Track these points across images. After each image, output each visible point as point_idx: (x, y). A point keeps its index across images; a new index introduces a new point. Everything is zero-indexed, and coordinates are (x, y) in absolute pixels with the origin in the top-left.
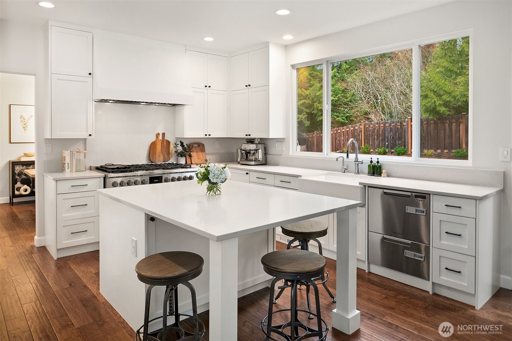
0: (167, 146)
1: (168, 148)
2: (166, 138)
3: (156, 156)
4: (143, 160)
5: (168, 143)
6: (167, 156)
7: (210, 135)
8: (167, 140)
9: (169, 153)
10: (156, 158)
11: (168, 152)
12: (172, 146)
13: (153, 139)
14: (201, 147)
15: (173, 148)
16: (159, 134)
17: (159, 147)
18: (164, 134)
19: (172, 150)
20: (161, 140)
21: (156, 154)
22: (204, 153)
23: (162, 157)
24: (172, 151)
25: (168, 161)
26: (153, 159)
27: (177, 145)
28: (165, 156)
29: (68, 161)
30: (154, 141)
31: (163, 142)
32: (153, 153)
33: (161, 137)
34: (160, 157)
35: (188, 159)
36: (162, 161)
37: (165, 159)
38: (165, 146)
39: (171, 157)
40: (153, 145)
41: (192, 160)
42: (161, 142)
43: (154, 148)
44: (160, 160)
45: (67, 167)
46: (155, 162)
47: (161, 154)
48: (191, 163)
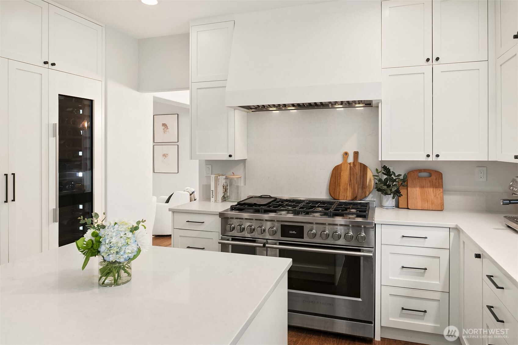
0: (362, 173)
1: (363, 176)
2: (361, 160)
3: (340, 189)
4: (322, 194)
5: (364, 168)
6: (360, 191)
7: (438, 156)
8: (361, 164)
9: (364, 186)
10: (339, 192)
11: (363, 184)
12: (370, 175)
13: (338, 161)
14: (433, 177)
15: (372, 178)
16: (346, 154)
17: (345, 176)
18: (356, 154)
19: (370, 180)
20: (350, 164)
21: (340, 186)
22: (439, 191)
23: (349, 192)
24: (369, 182)
25: (363, 200)
26: (334, 193)
27: (380, 172)
28: (356, 191)
29: (213, 188)
30: (338, 165)
31: (353, 166)
32: (335, 184)
33: (351, 159)
34: (347, 192)
35: (402, 200)
36: (350, 198)
37: (355, 196)
38: (357, 174)
39: (368, 193)
40: (336, 172)
41: (409, 203)
42: (350, 167)
43: (337, 176)
44: (347, 197)
45: (211, 195)
46: (337, 198)
47: (348, 186)
48: (407, 207)
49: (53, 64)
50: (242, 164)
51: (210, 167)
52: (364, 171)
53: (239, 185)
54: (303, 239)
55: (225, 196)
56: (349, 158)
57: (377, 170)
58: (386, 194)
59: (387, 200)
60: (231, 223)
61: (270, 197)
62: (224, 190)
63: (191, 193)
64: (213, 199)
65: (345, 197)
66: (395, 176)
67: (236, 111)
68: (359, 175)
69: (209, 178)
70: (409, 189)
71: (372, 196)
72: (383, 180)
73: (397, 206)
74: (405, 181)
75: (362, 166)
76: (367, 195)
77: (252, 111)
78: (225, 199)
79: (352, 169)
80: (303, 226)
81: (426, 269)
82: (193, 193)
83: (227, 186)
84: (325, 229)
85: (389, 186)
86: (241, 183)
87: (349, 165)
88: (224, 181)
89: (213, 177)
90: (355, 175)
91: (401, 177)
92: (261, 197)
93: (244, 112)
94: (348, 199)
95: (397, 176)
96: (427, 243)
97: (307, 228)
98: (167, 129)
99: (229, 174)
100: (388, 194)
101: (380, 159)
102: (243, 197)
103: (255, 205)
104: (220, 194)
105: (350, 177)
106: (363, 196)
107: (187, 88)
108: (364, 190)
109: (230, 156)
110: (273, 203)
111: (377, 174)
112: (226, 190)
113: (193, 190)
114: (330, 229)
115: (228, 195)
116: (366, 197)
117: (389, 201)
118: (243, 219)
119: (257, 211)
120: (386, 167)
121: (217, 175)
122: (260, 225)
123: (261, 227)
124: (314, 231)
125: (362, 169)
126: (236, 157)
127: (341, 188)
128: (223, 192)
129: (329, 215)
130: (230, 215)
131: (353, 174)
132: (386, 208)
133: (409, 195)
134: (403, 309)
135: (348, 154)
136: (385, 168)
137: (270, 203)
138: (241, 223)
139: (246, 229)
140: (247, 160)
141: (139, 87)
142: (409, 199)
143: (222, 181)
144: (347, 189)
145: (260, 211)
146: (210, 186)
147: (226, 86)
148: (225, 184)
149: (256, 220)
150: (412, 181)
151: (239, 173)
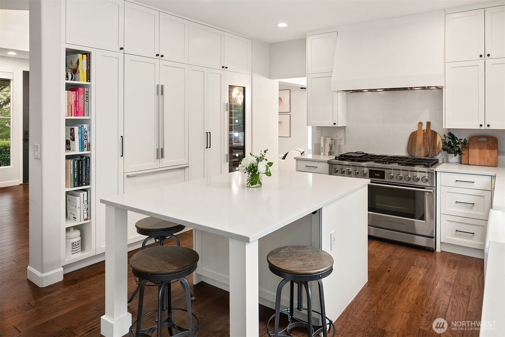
0: (433, 137)
1: (434, 140)
2: (432, 128)
3: (415, 149)
4: (402, 152)
5: (435, 134)
6: (431, 150)
7: (489, 126)
8: (432, 130)
9: (434, 147)
10: (415, 151)
11: (434, 146)
12: (439, 139)
13: (415, 128)
14: (491, 141)
15: (441, 141)
16: (421, 123)
17: (420, 139)
18: (429, 124)
19: (439, 143)
20: (424, 130)
21: (415, 146)
22: (494, 152)
23: (423, 151)
25: (434, 157)
26: (411, 151)
27: (446, 137)
28: (428, 151)
29: (322, 146)
30: (414, 132)
31: (426, 133)
32: (412, 146)
33: (424, 127)
34: (421, 151)
35: (464, 158)
36: (423, 156)
37: (427, 154)
38: (429, 138)
39: (437, 152)
40: (413, 136)
41: (469, 160)
42: (424, 133)
43: (413, 140)
44: (421, 154)
45: (321, 150)
46: (413, 156)
47: (422, 146)
48: (468, 163)
49: (226, 68)
50: (343, 129)
51: (320, 131)
52: (434, 137)
53: (341, 144)
54: (384, 179)
55: (331, 152)
56: (423, 126)
57: (444, 135)
58: (450, 153)
59: (452, 158)
60: (335, 167)
61: (363, 153)
62: (330, 147)
63: (302, 152)
64: (322, 153)
65: (420, 154)
66: (457, 140)
67: (339, 93)
68: (430, 139)
69: (319, 139)
70: (469, 150)
71: (441, 154)
72: (447, 143)
73: (461, 163)
74: (466, 144)
75: (433, 132)
76: (437, 154)
77: (350, 92)
78: (330, 153)
79: (425, 133)
80: (384, 171)
81: (474, 204)
82: (303, 152)
83: (332, 144)
84: (399, 173)
85: (452, 147)
86: (342, 143)
87: (423, 132)
88: (330, 141)
89: (322, 138)
90: (427, 139)
91: (462, 141)
92: (356, 153)
93: (345, 94)
94: (421, 156)
95: (459, 140)
96: (474, 186)
97: (387, 172)
98: (282, 101)
99: (334, 136)
100: (451, 153)
101: (444, 127)
102: (344, 152)
103: (352, 156)
104: (328, 150)
105: (423, 140)
106: (434, 154)
107: (305, 76)
108: (434, 150)
109: (335, 124)
110: (365, 156)
111: (445, 139)
112: (331, 148)
113: (303, 150)
114: (403, 174)
115: (333, 151)
116: (436, 155)
117: (454, 159)
118: (343, 165)
119: (353, 161)
120: (452, 133)
121: (325, 137)
122: (355, 169)
123: (355, 171)
124: (392, 174)
125: (433, 135)
126: (339, 125)
127: (417, 148)
128: (330, 149)
129: (403, 164)
130: (334, 162)
131: (426, 138)
132: (451, 163)
133: (469, 155)
134: (456, 231)
135: (422, 124)
136: (450, 134)
137: (363, 156)
138: (342, 168)
139: (345, 172)
140: (346, 127)
141: (270, 76)
142: (469, 157)
143: (329, 141)
144: (421, 149)
145: (355, 161)
146: (320, 144)
147: (332, 76)
148: (330, 143)
149: (352, 166)
150: (473, 144)
151: (340, 135)
